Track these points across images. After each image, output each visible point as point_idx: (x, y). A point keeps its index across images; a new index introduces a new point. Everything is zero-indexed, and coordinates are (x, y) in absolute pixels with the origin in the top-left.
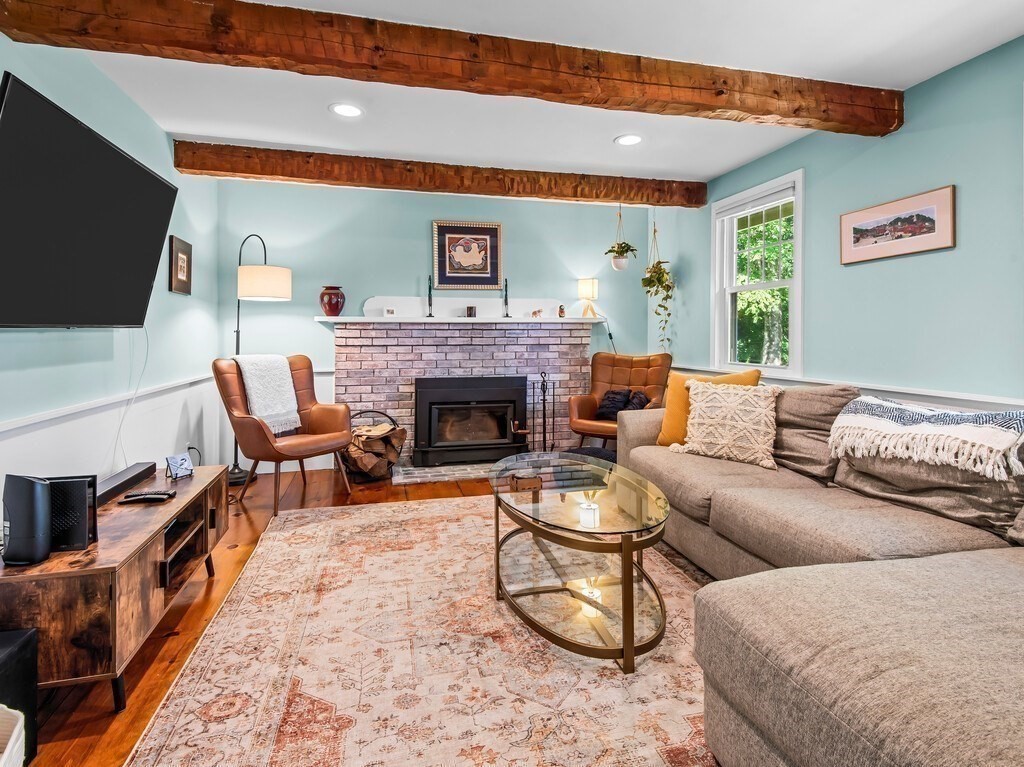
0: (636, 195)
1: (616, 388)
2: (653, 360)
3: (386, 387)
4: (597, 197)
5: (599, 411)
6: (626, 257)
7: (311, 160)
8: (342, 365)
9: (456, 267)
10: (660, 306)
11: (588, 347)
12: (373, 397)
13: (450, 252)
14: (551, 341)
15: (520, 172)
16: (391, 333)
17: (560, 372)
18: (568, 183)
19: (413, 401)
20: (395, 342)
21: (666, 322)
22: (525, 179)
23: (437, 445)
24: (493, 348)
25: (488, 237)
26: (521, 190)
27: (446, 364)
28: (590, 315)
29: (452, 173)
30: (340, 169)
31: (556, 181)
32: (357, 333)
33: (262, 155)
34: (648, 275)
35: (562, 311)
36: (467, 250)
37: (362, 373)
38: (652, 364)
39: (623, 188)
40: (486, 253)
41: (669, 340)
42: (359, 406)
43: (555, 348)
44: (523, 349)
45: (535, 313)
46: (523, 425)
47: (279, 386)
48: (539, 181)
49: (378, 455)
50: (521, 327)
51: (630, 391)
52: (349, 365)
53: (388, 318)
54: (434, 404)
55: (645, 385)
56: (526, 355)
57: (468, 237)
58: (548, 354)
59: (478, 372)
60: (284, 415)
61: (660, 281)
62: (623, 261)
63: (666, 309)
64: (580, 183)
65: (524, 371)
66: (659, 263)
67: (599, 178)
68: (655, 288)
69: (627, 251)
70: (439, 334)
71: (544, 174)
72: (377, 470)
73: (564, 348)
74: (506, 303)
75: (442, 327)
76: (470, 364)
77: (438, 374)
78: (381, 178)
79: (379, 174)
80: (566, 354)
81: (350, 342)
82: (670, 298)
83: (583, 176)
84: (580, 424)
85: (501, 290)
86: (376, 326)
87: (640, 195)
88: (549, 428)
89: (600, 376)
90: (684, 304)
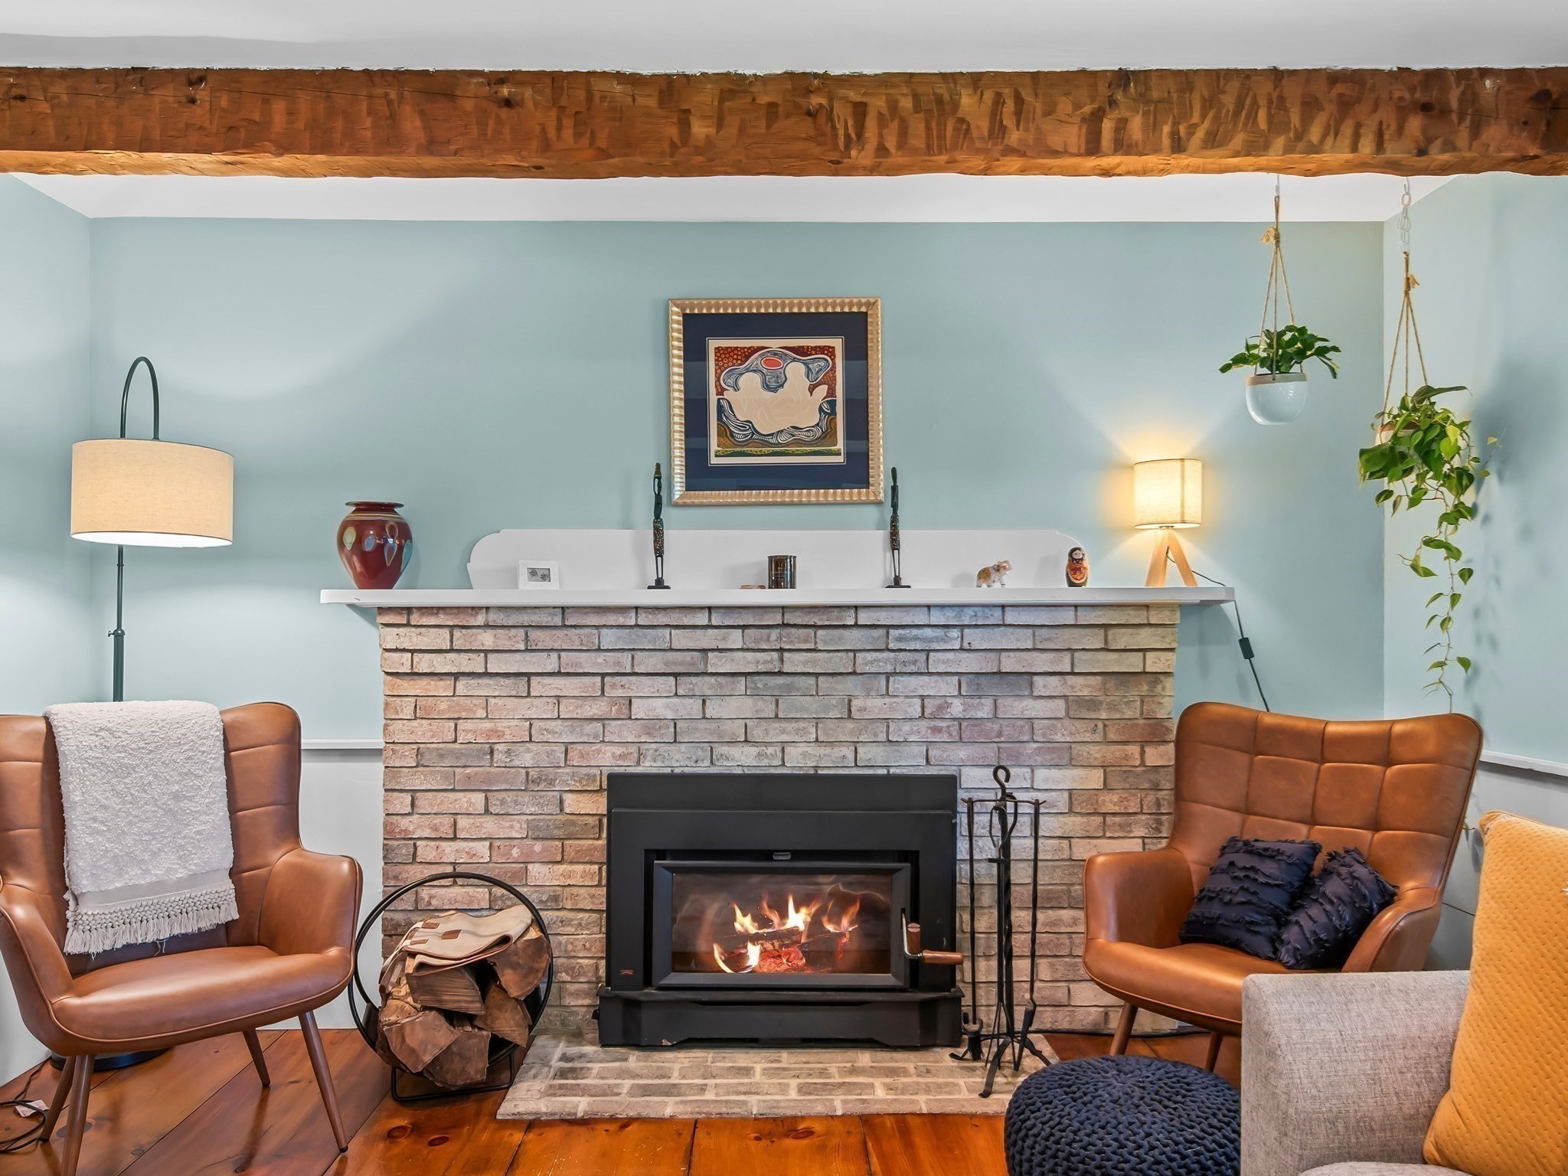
0: (1332, 130)
1: (1263, 830)
2: (1404, 737)
3: (525, 798)
4: (1178, 146)
5: (1196, 910)
6: (1302, 377)
7: (202, 93)
8: (402, 732)
9: (740, 436)
10: (1429, 542)
11: (1168, 683)
12: (490, 826)
13: (721, 391)
14: (1041, 662)
15: (886, 81)
16: (540, 638)
17: (1072, 764)
18: (1064, 106)
19: (603, 842)
20: (550, 663)
21: (1455, 598)
22: (906, 103)
23: (666, 981)
24: (849, 685)
25: (837, 343)
26: (891, 143)
27: (703, 732)
28: (1172, 578)
29: (652, 103)
30: (291, 113)
31: (1019, 101)
32: (441, 639)
33: (59, 88)
34: (1383, 438)
35: (1075, 566)
36: (774, 385)
37: (458, 755)
38: (1399, 750)
39: (1279, 104)
40: (831, 392)
41: (1465, 663)
42: (450, 852)
43: (1053, 685)
44: (948, 686)
45: (984, 575)
46: (942, 935)
47: (176, 797)
48: (956, 106)
49: (454, 1017)
50: (937, 618)
51: (1315, 849)
52: (422, 730)
53: (530, 593)
54: (661, 854)
55: (1376, 826)
56: (957, 708)
57: (774, 344)
58: (1030, 703)
59: (801, 759)
60: (179, 885)
61: (1428, 454)
62: (1288, 391)
63: (1453, 553)
64: (1112, 102)
65: (949, 758)
66: (1427, 392)
67: (1185, 79)
68: (1411, 480)
69: (1301, 355)
70: (681, 639)
71: (976, 80)
72: (456, 1065)
73: (1081, 687)
74: (894, 544)
75: (687, 620)
76: (776, 733)
77: (680, 760)
78: (421, 136)
79: (412, 124)
80: (1092, 704)
81: (424, 663)
82: (1472, 512)
83: (1123, 77)
84: (1120, 960)
85: (879, 503)
86: (494, 618)
87: (1347, 129)
88: (1020, 942)
89: (1203, 782)
90: (1527, 533)
